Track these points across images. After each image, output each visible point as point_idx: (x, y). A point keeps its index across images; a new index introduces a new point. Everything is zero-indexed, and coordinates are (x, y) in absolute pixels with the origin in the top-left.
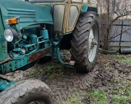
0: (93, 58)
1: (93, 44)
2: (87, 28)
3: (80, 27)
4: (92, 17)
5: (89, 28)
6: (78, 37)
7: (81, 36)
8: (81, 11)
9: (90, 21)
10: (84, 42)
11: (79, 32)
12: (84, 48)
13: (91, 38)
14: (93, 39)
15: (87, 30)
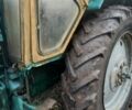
0: (123, 102)
1: (122, 78)
2: (98, 48)
3: (82, 44)
4: (118, 19)
5: (104, 48)
6: (75, 69)
7: (82, 68)
8: (86, 5)
9: (111, 30)
10: (88, 85)
11: (78, 56)
12: (88, 98)
13: (116, 65)
14: (121, 67)
15: (97, 53)
